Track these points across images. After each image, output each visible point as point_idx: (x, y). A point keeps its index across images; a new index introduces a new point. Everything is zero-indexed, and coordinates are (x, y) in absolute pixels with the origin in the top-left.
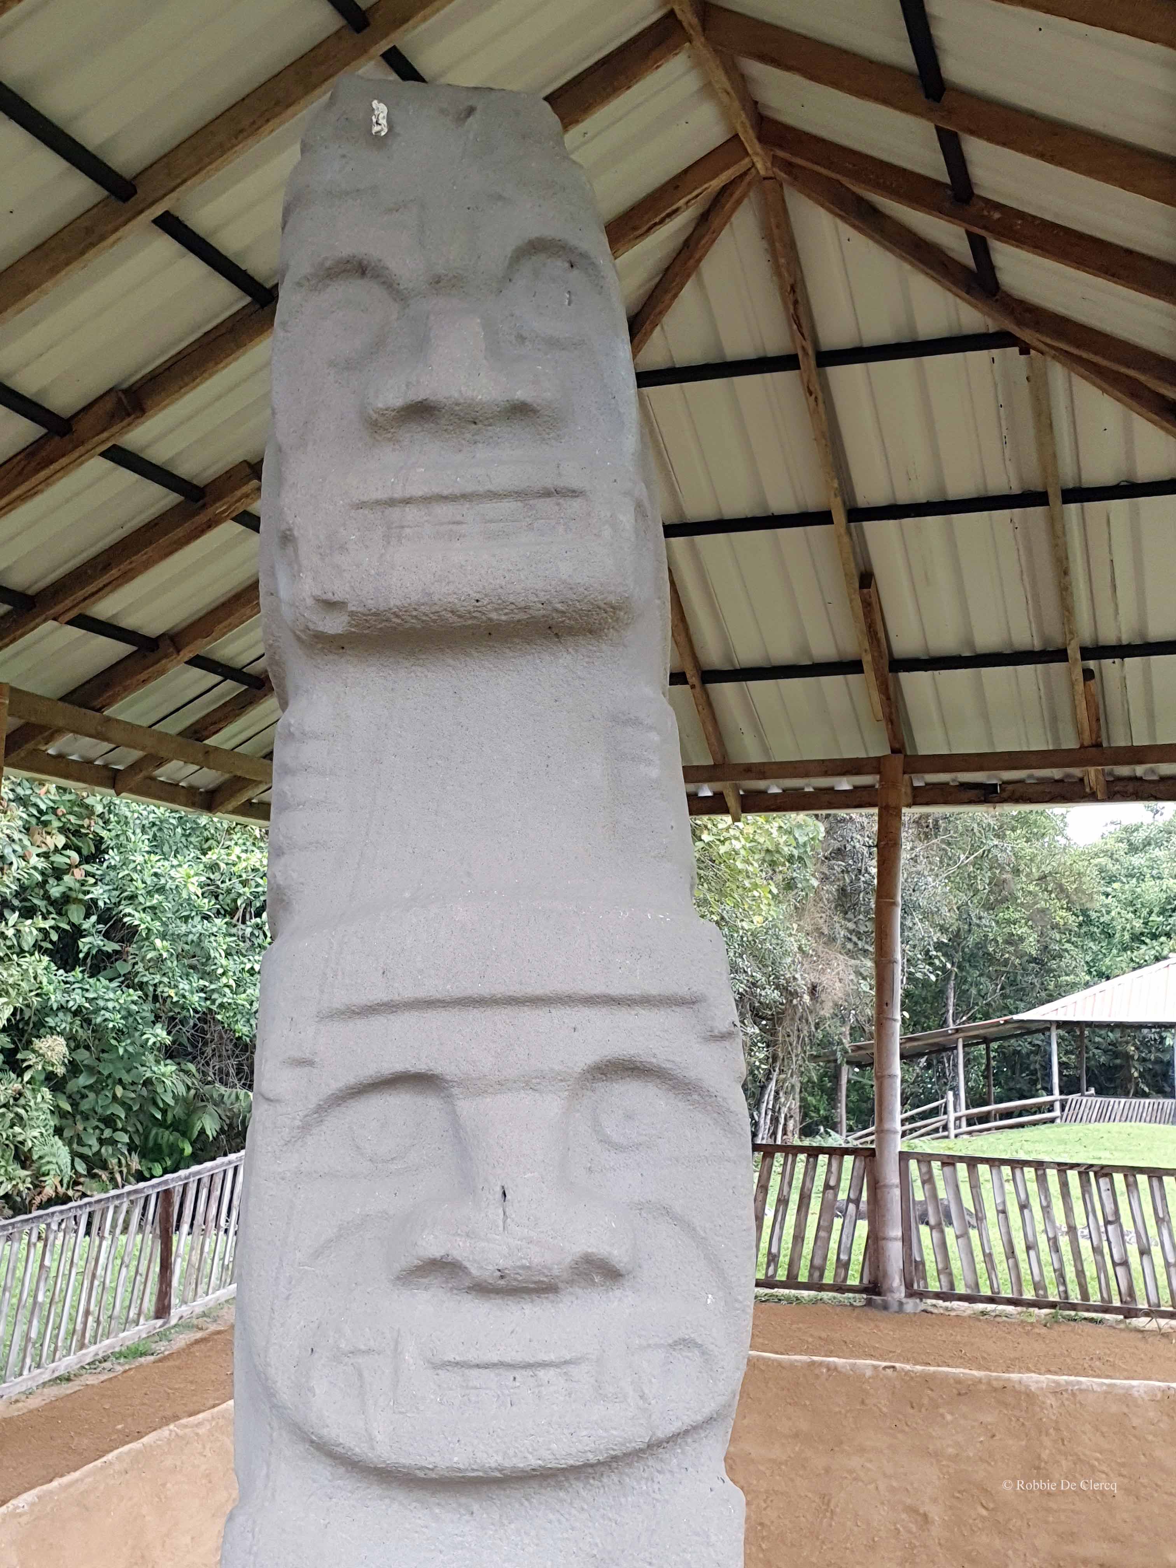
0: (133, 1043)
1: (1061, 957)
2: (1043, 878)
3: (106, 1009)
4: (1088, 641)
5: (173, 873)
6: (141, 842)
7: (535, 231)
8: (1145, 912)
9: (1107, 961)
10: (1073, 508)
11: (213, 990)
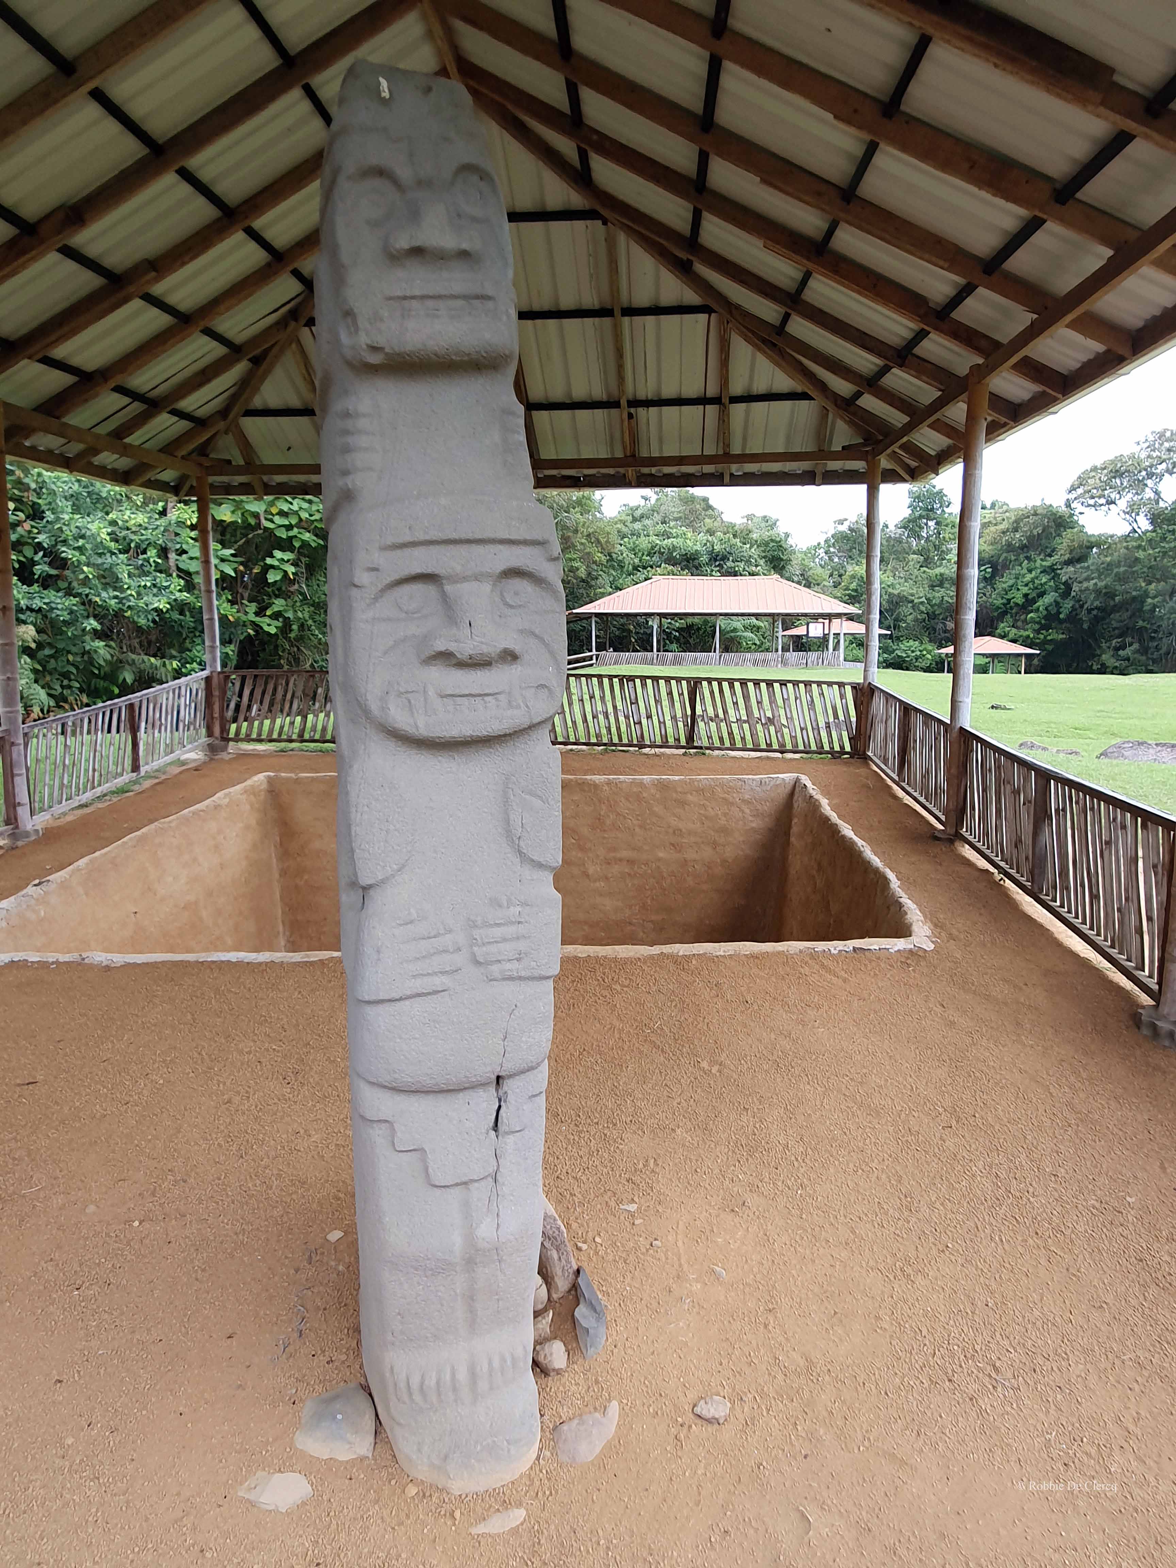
0: (76, 629)
1: (597, 579)
2: (589, 535)
3: (57, 609)
4: (631, 397)
5: (89, 526)
6: (66, 506)
7: (467, 159)
8: (640, 554)
9: (621, 581)
10: (626, 320)
11: (123, 598)
